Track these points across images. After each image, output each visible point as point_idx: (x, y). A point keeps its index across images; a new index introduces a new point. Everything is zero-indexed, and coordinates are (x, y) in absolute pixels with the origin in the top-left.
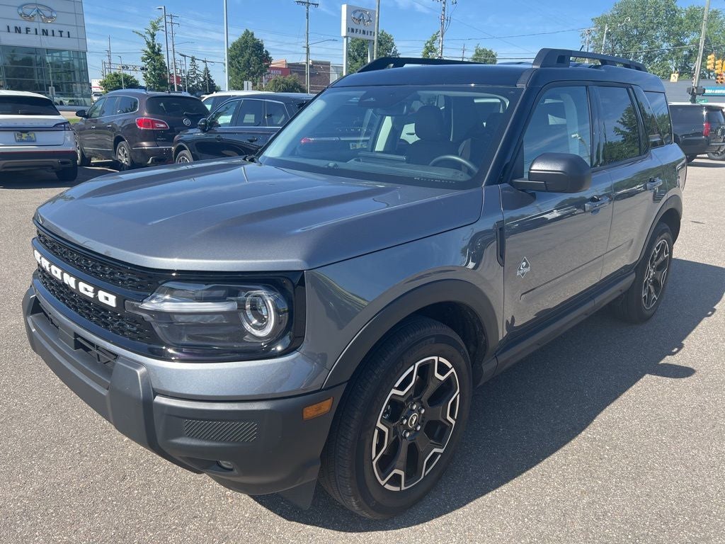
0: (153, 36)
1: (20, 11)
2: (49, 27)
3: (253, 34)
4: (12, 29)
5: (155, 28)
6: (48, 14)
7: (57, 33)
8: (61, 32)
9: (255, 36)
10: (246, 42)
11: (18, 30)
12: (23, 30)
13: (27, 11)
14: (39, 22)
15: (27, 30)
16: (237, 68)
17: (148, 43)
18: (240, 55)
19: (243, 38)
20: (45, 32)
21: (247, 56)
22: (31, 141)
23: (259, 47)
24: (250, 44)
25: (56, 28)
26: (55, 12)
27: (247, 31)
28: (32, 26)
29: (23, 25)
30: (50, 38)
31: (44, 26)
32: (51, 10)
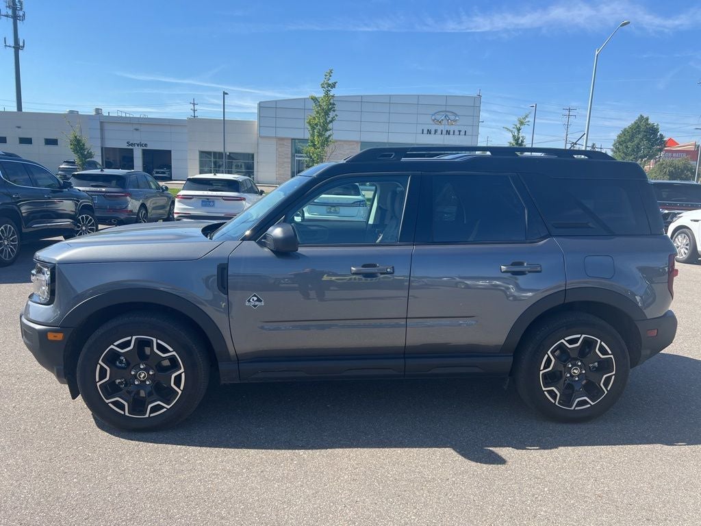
0: (519, 130)
1: (433, 118)
2: (451, 128)
3: (647, 119)
4: (425, 132)
5: (522, 123)
6: (452, 117)
7: (457, 133)
8: (460, 131)
9: (650, 121)
10: (638, 127)
11: (429, 132)
12: (433, 132)
13: (438, 117)
14: (445, 125)
15: (436, 131)
16: (624, 153)
17: (514, 136)
18: (629, 141)
19: (636, 123)
20: (448, 132)
21: (636, 141)
22: (336, 213)
23: (653, 131)
24: (643, 128)
25: (457, 129)
26: (458, 116)
27: (641, 116)
28: (440, 128)
29: (433, 128)
30: (451, 136)
31: (448, 128)
32: (456, 115)
